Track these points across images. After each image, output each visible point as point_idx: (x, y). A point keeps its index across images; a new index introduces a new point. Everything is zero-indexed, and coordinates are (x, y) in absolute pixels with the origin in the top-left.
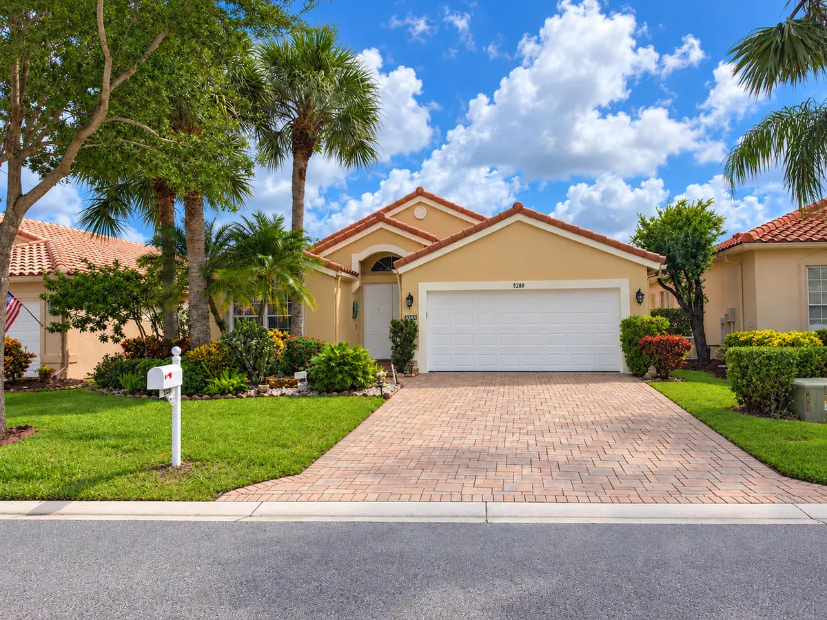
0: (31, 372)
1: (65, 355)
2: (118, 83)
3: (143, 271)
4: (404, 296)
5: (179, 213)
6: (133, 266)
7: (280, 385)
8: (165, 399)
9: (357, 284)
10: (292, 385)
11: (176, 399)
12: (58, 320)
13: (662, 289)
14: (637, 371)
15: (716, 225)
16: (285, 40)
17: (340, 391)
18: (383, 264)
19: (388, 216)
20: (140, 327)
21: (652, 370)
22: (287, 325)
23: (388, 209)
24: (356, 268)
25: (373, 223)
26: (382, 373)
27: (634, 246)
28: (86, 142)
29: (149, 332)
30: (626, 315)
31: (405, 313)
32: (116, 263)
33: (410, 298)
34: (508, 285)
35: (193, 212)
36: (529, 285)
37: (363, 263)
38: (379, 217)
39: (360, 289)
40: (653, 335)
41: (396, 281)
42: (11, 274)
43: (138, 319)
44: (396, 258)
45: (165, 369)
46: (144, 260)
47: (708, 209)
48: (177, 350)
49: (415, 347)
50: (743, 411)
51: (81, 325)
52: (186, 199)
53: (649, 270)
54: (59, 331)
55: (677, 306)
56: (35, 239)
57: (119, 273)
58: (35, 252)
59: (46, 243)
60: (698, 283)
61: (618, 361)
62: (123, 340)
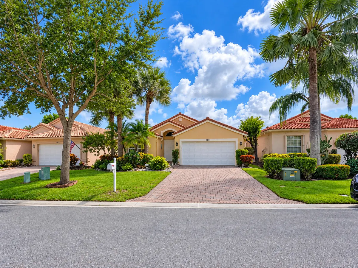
0: (78, 164)
1: (87, 159)
2: (99, 82)
3: (105, 135)
4: (175, 143)
5: (115, 120)
6: (103, 133)
7: (141, 168)
8: (112, 172)
9: (162, 140)
10: (145, 168)
11: (114, 172)
12: (85, 149)
13: (247, 142)
14: (239, 165)
15: (262, 124)
16: (145, 71)
17: (158, 170)
18: (169, 134)
19: (171, 120)
20: (104, 152)
21: (243, 165)
22: (144, 151)
23: (171, 119)
24: (162, 135)
25: (167, 122)
26: (169, 165)
27: (240, 129)
28: (91, 99)
29: (107, 153)
30: (237, 149)
31: (176, 148)
32: (98, 133)
33: (177, 143)
34: (205, 140)
35: (119, 119)
36: (211, 140)
37: (164, 134)
38: (169, 121)
39: (163, 141)
40: (244, 155)
41: (173, 139)
42: (72, 136)
43: (104, 149)
44: (173, 132)
45: (112, 164)
46: (106, 132)
47: (260, 119)
48: (115, 159)
49: (178, 157)
50: (268, 177)
51: (91, 150)
52: (118, 115)
53: (244, 136)
54: (86, 152)
55: (251, 147)
56: (77, 126)
57: (99, 135)
58: (78, 131)
59: (81, 127)
60: (256, 140)
61: (235, 162)
62: (99, 155)
